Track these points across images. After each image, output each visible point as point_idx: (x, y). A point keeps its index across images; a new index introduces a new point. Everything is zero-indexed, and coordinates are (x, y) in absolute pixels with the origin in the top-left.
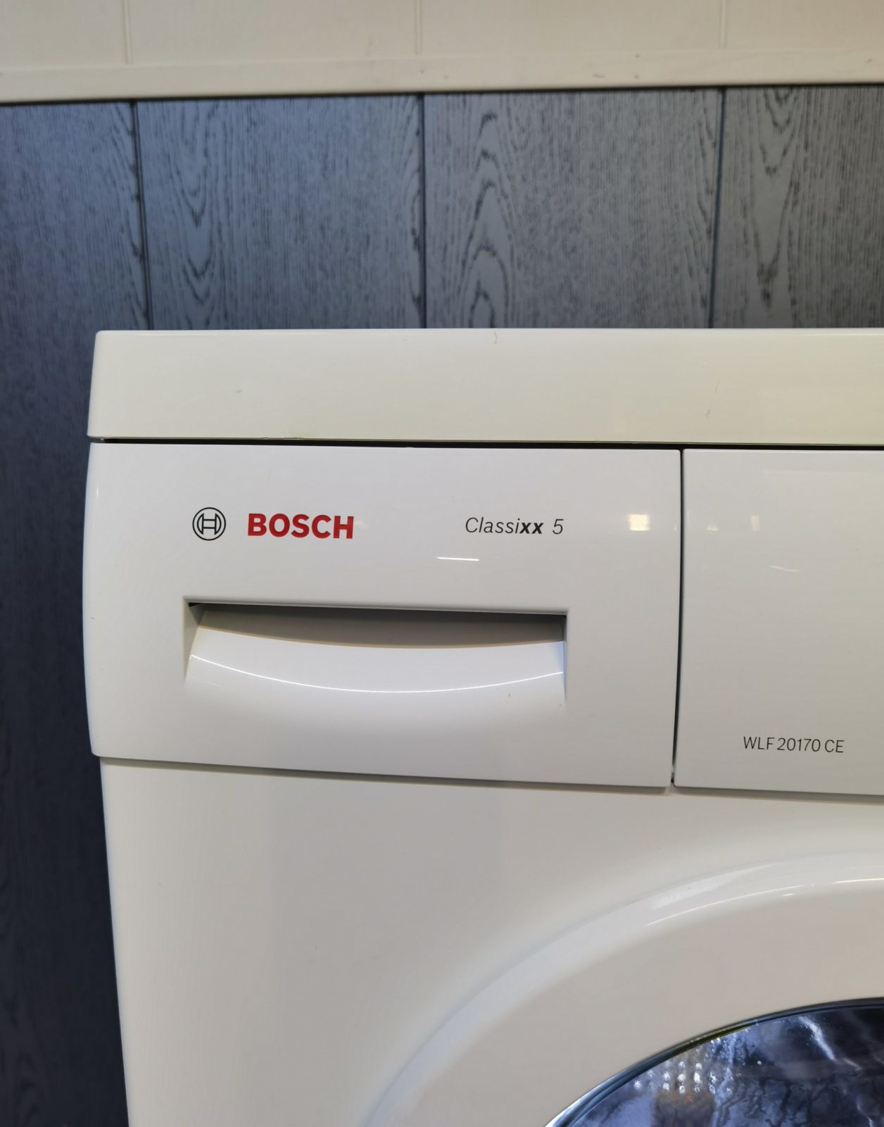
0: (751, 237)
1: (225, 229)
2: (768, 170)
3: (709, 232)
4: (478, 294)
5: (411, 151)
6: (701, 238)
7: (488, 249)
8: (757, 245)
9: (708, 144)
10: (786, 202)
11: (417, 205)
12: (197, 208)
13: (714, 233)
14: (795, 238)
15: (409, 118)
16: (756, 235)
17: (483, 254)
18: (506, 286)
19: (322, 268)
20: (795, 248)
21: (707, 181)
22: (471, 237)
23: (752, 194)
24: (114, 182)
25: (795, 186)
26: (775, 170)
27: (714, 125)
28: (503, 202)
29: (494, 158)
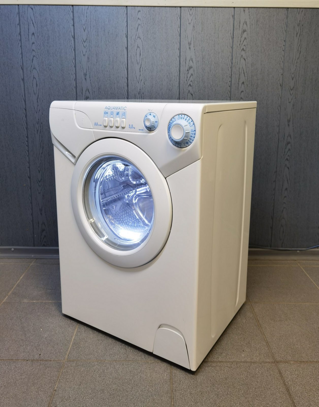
0: (186, 36)
1: (90, 32)
2: (189, 23)
3: (179, 35)
4: (137, 47)
5: (125, 17)
6: (178, 36)
7: (139, 38)
8: (188, 38)
9: (178, 18)
10: (192, 30)
11: (126, 28)
12: (85, 28)
13: (180, 35)
14: (194, 37)
15: (124, 11)
16: (187, 36)
17: (138, 38)
18: (143, 45)
19: (108, 41)
20: (194, 39)
21: (178, 25)
22: (136, 35)
23: (186, 28)
24: (69, 22)
25: (194, 27)
26: (190, 23)
27: (179, 14)
28: (142, 28)
29: (140, 20)
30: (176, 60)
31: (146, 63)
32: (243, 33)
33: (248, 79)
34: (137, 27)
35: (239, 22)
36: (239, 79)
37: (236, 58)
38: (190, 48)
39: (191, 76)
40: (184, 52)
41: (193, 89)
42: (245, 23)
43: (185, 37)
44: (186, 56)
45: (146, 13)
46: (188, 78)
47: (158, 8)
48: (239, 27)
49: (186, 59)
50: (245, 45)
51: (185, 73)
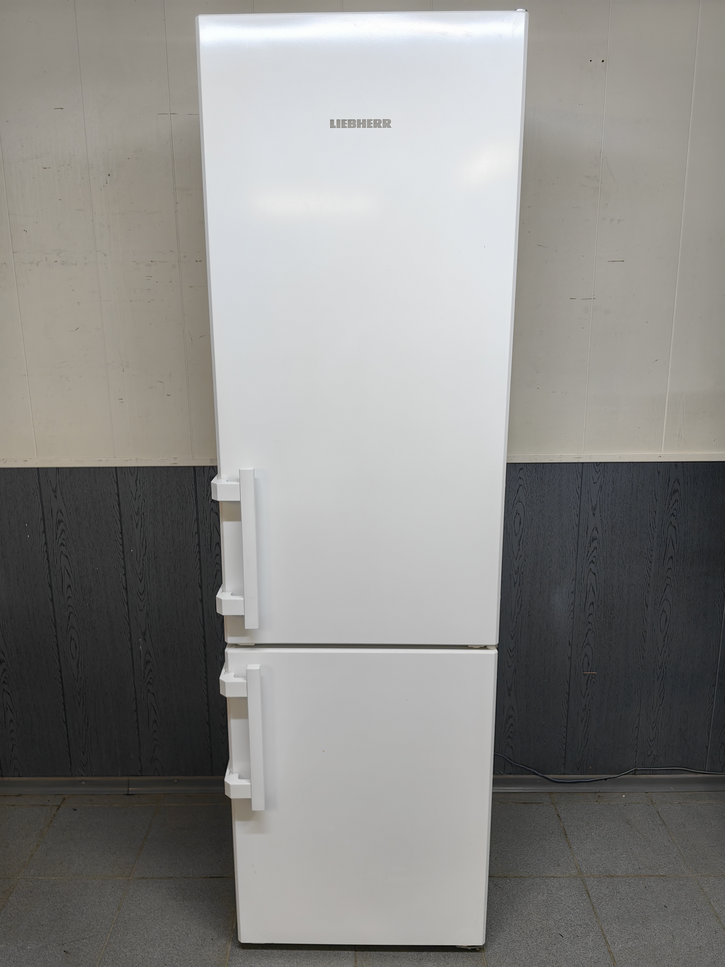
30: (573, 529)
31: (528, 534)
32: (674, 494)
33: (678, 552)
34: (517, 488)
35: (668, 481)
36: (665, 552)
37: (662, 525)
38: (594, 514)
39: (594, 550)
40: (585, 519)
41: (596, 566)
42: (676, 481)
43: (587, 500)
44: (587, 524)
45: (531, 471)
46: (590, 552)
47: (550, 464)
48: (667, 486)
49: (587, 528)
50: (675, 509)
51: (585, 547)
